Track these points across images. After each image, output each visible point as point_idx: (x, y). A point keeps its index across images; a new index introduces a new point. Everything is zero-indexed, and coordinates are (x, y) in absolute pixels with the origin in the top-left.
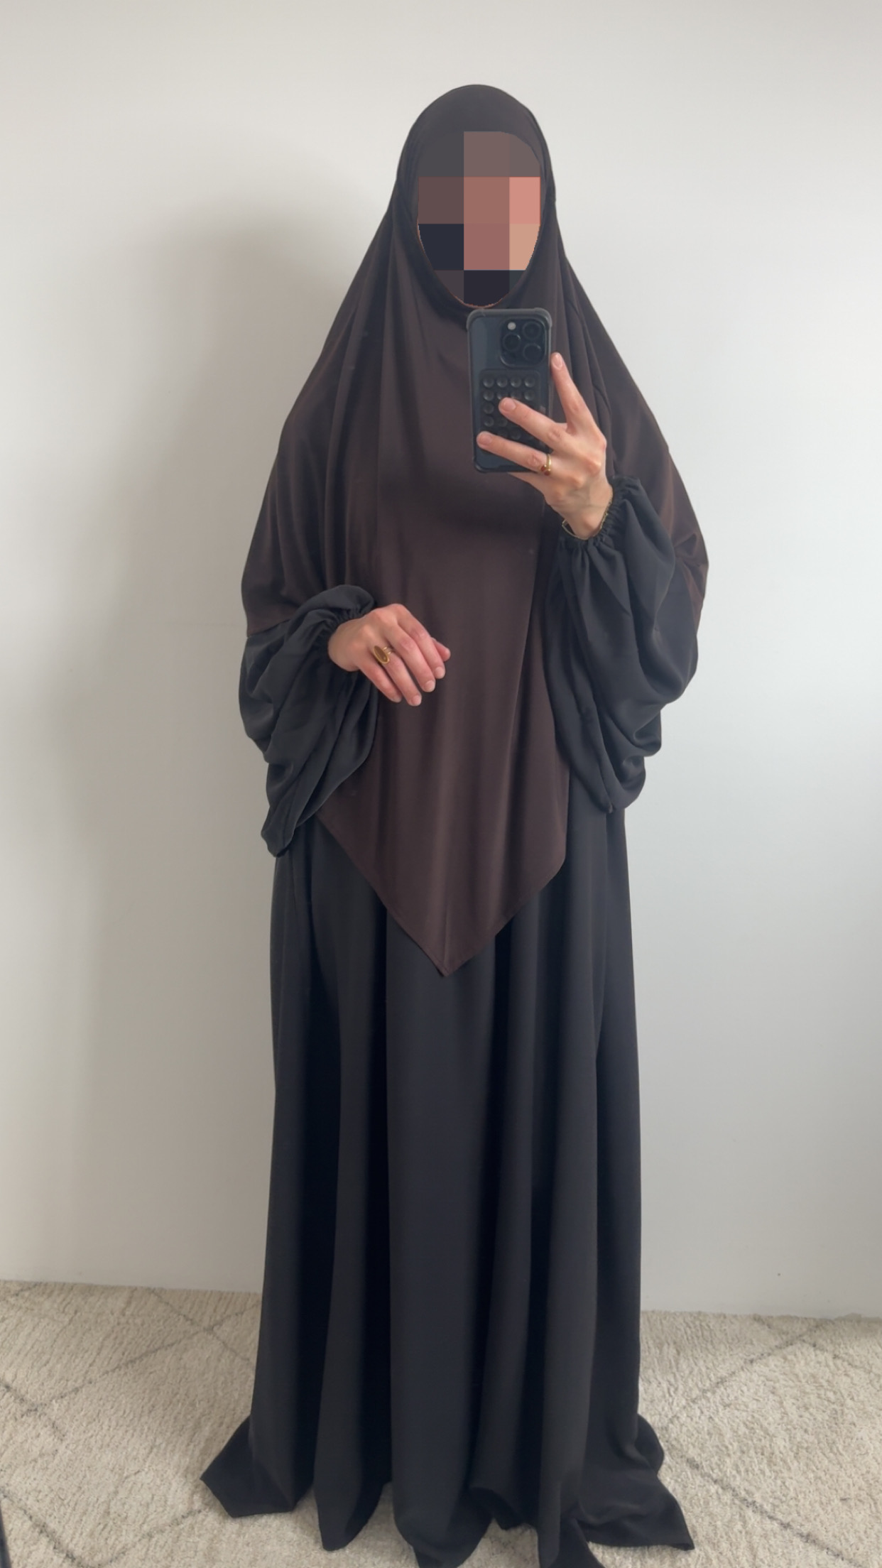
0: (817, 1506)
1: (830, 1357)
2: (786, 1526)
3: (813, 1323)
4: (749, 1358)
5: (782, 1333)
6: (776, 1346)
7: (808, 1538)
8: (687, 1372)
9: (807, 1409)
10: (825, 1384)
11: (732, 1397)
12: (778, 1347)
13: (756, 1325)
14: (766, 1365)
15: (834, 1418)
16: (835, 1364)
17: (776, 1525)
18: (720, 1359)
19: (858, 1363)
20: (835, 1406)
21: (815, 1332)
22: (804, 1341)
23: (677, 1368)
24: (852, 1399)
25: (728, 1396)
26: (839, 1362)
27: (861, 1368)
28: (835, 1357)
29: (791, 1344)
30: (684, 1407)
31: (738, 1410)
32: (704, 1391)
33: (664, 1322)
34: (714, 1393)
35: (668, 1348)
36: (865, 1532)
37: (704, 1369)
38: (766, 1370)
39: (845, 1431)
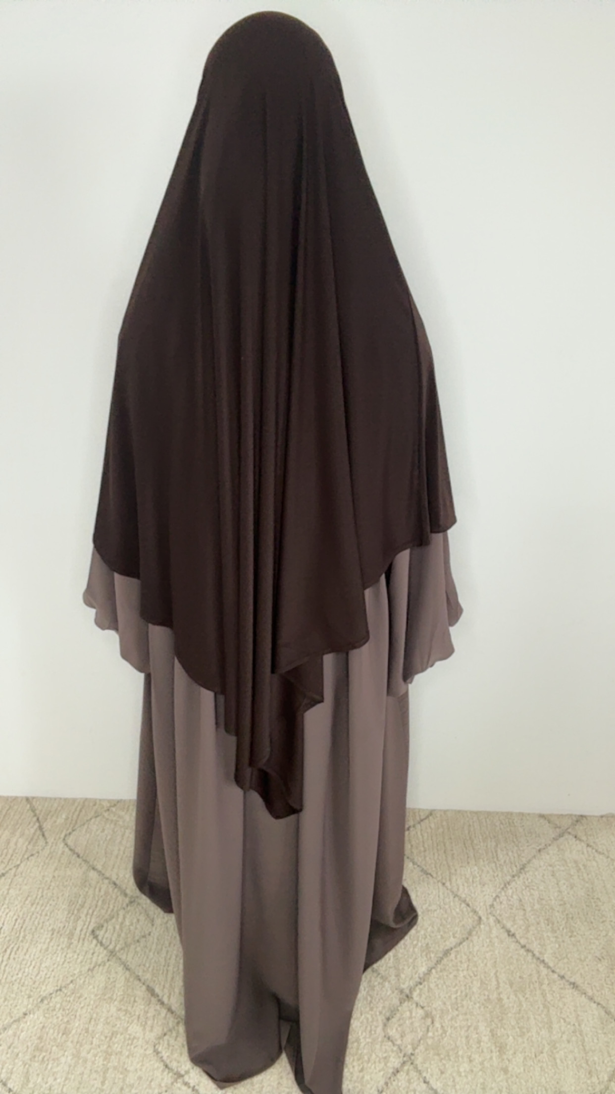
0: (578, 961)
1: (585, 845)
2: (562, 977)
3: (575, 819)
4: (538, 848)
5: (556, 827)
6: (554, 838)
7: (574, 985)
8: (502, 861)
9: (572, 888)
10: (582, 867)
11: (530, 880)
12: (555, 839)
13: (542, 820)
14: (548, 854)
15: (588, 895)
16: (588, 852)
17: (556, 976)
18: (521, 849)
19: (600, 850)
20: (587, 885)
21: (576, 825)
22: (569, 833)
23: (497, 858)
24: (598, 879)
25: (528, 879)
26: (590, 849)
27: (603, 854)
28: (588, 845)
29: (562, 836)
30: (503, 889)
31: (533, 889)
32: (513, 876)
33: (488, 820)
34: (519, 877)
35: (491, 841)
36: (605, 980)
37: (512, 858)
38: (548, 857)
39: (594, 905)
